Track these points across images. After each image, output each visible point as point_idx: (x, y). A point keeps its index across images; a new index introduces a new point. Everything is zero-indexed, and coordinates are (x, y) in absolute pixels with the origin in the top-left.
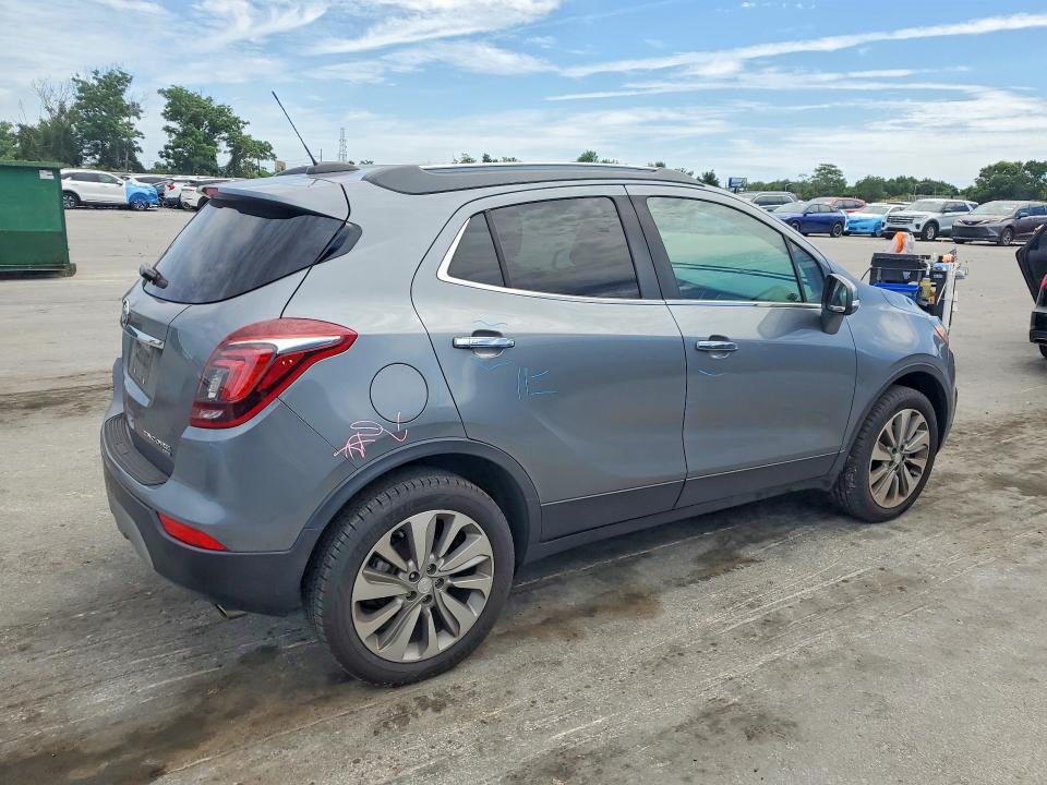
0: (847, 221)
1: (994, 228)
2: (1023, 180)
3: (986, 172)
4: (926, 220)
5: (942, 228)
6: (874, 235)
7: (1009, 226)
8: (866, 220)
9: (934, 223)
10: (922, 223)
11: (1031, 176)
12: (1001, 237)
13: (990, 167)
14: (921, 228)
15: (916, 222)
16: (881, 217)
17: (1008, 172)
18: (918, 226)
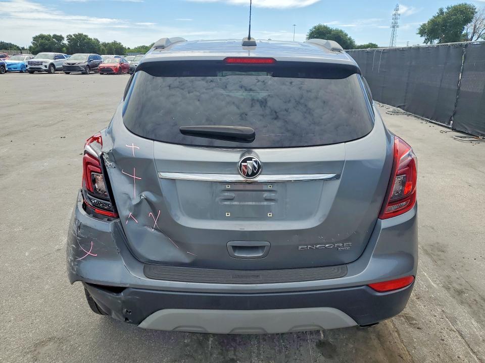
0: (6, 65)
1: (82, 66)
2: (53, 43)
3: (35, 39)
4: (49, 63)
5: (57, 67)
6: (21, 72)
7: (88, 65)
8: (15, 64)
9: (52, 65)
10: (47, 65)
11: (56, 41)
12: (86, 70)
13: (37, 37)
14: (48, 67)
15: (44, 64)
16: (25, 62)
17: (46, 39)
18: (46, 66)
